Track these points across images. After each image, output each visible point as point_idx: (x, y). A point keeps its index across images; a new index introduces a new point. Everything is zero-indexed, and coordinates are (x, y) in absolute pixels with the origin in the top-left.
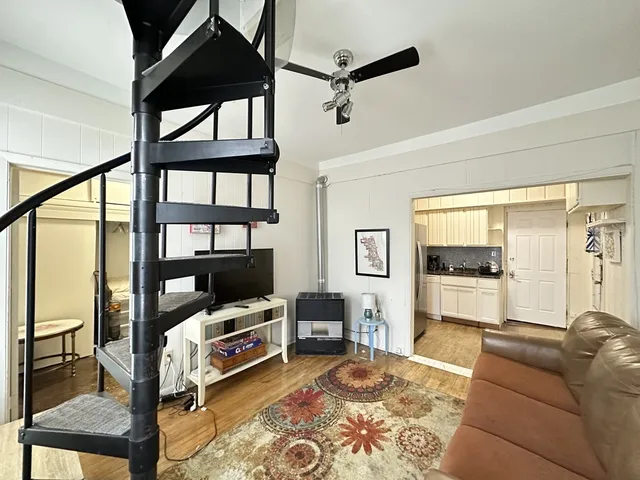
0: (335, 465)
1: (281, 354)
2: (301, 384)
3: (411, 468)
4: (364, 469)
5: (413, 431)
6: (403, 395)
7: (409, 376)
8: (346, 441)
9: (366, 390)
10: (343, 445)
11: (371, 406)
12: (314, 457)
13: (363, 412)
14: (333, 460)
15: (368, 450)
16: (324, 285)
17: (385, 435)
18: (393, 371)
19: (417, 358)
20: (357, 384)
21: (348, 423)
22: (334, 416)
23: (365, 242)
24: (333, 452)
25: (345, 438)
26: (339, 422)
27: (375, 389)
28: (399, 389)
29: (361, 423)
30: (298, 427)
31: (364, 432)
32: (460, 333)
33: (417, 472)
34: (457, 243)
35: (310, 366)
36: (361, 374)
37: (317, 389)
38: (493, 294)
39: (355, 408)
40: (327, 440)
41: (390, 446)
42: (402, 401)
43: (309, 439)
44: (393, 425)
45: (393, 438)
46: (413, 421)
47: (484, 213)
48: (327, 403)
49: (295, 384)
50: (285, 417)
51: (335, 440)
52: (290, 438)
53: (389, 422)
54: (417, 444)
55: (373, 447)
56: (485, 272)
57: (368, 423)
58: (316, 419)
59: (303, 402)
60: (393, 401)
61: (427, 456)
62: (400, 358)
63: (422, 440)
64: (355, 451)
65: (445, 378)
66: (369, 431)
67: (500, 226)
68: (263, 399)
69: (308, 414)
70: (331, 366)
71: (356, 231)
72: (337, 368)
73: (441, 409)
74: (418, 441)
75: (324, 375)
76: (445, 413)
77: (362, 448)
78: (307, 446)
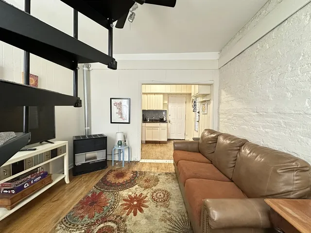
0: (128, 228)
1: (64, 178)
2: (85, 193)
3: (163, 209)
4: (144, 221)
5: (157, 193)
6: (145, 178)
7: (144, 169)
8: (128, 212)
9: (127, 182)
10: (128, 215)
11: (133, 189)
12: (114, 230)
13: (130, 193)
14: (126, 225)
15: (141, 211)
16: (89, 131)
17: (145, 199)
18: (135, 169)
19: (143, 161)
20: (121, 181)
21: (125, 202)
22: (116, 202)
23: (116, 104)
24: (124, 221)
25: (127, 211)
26: (120, 204)
27: (131, 180)
28: (142, 176)
29: (132, 199)
30: (95, 218)
31: (135, 203)
32: (154, 147)
33: (166, 209)
34: (151, 109)
35: (87, 181)
36: (121, 175)
37: (98, 192)
38: (165, 129)
39: (125, 193)
40: (117, 217)
41: (150, 204)
42: (146, 181)
43: (106, 221)
44: (147, 194)
45: (150, 199)
46: (154, 188)
47: (162, 96)
48: (108, 196)
49: (81, 194)
50: (82, 217)
51: (123, 214)
52: (93, 228)
53: (145, 193)
54: (160, 197)
55: (142, 208)
56: (162, 121)
57: (135, 197)
58: (105, 209)
59: (92, 202)
60: (142, 182)
61: (166, 200)
62: (136, 162)
63: (161, 194)
64: (135, 214)
65: (158, 166)
66: (138, 201)
67: (166, 102)
68: (58, 213)
69: (99, 208)
70: (101, 176)
71: (111, 99)
72: (106, 176)
73: (162, 178)
74: (160, 195)
75: (99, 182)
76: (164, 180)
77: (138, 211)
78: (106, 226)
